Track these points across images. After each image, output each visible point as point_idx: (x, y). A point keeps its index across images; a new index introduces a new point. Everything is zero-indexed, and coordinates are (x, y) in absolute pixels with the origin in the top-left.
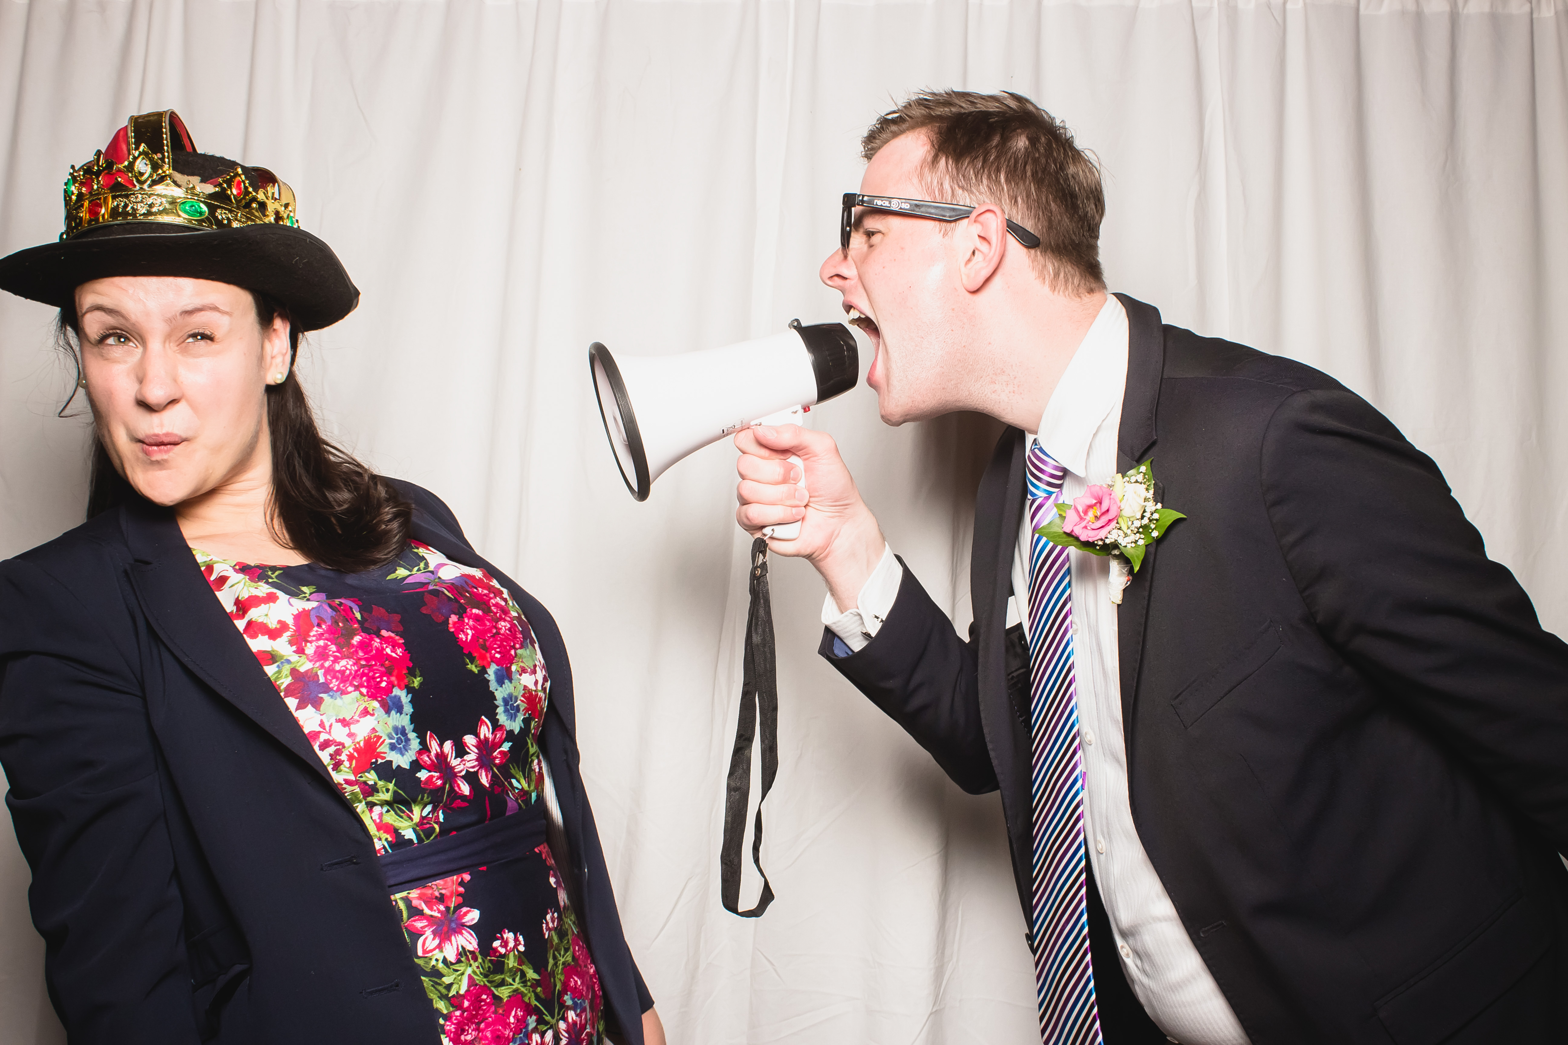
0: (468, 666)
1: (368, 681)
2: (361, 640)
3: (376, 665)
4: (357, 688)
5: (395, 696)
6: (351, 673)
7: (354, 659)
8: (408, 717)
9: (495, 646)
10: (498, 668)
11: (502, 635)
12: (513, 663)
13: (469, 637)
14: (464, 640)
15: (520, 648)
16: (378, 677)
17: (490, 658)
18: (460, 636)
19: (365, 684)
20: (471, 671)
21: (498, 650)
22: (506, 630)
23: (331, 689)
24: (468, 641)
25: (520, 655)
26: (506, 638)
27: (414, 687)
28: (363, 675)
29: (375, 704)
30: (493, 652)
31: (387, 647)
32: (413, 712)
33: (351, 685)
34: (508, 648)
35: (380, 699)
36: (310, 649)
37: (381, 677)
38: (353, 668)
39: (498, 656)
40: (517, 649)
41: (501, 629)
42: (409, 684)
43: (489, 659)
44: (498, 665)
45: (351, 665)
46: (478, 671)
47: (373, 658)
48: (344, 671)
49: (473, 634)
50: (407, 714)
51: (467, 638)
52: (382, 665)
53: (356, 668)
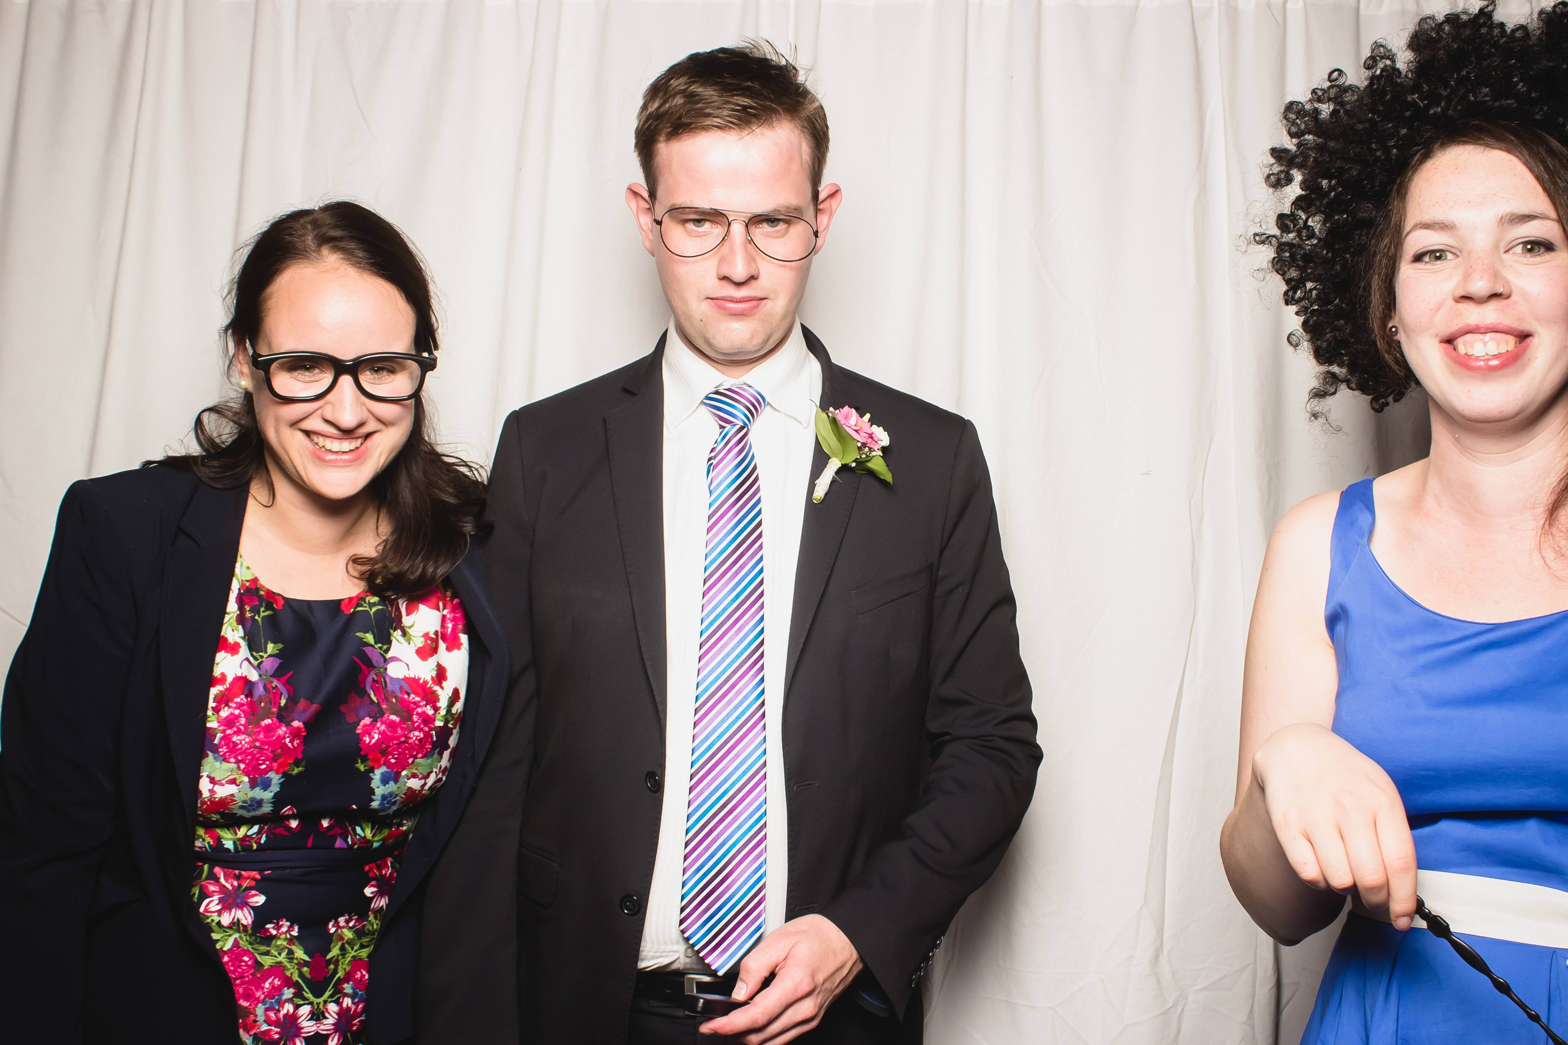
0: (357, 765)
1: (250, 760)
2: (269, 725)
3: (267, 750)
4: (238, 762)
5: (268, 778)
6: (241, 749)
7: (252, 738)
8: (272, 794)
9: (395, 752)
10: (387, 770)
11: (411, 743)
12: (405, 769)
13: (373, 741)
14: (367, 742)
15: (421, 758)
16: (261, 760)
17: (384, 761)
18: (364, 738)
19: (247, 762)
20: (358, 769)
21: (396, 756)
22: (416, 739)
23: (219, 752)
24: (371, 744)
25: (418, 763)
26: (412, 747)
27: (292, 774)
28: (251, 754)
29: (246, 779)
30: (390, 757)
31: (288, 737)
32: (278, 791)
33: (235, 757)
34: (408, 756)
35: (251, 776)
36: (225, 713)
37: (264, 761)
38: (246, 745)
39: (393, 761)
40: (417, 758)
41: (412, 738)
42: (288, 771)
43: (382, 762)
44: (388, 768)
45: (246, 743)
46: (365, 770)
47: (269, 743)
48: (238, 744)
49: (379, 738)
50: (271, 792)
51: (370, 742)
52: (272, 752)
53: (248, 746)
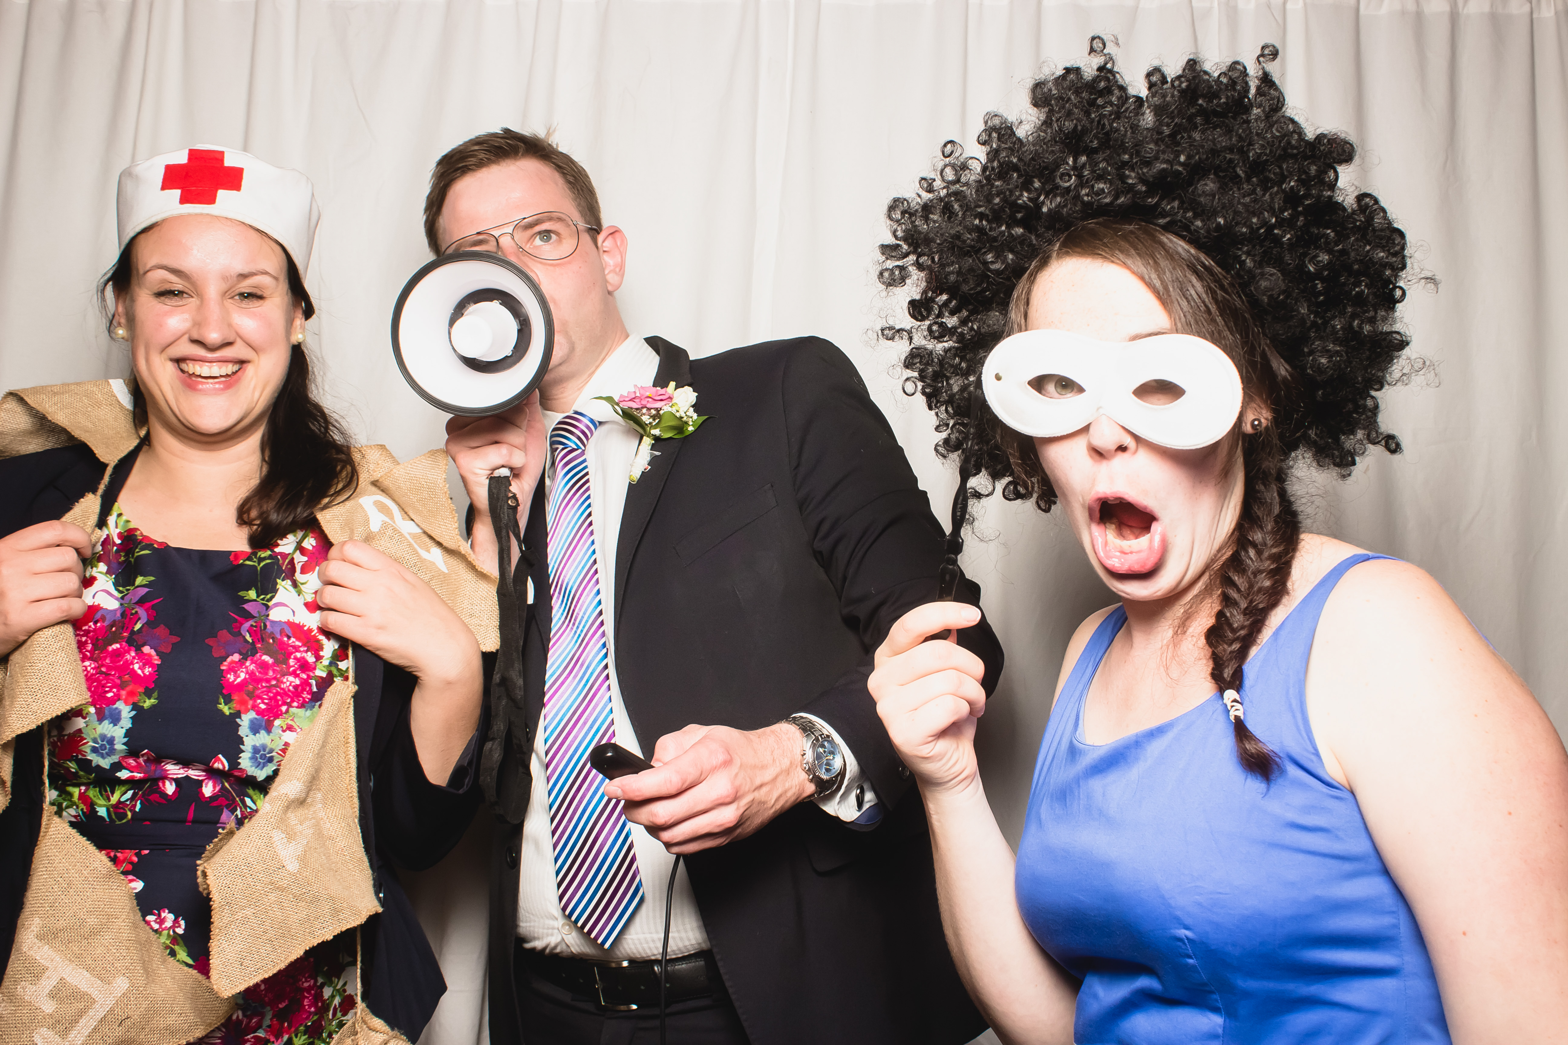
0: (220, 706)
1: (97, 687)
7: (98, 664)
12: (279, 718)
17: (252, 706)
19: (93, 689)
42: (139, 703)
50: (123, 728)
53: (94, 672)
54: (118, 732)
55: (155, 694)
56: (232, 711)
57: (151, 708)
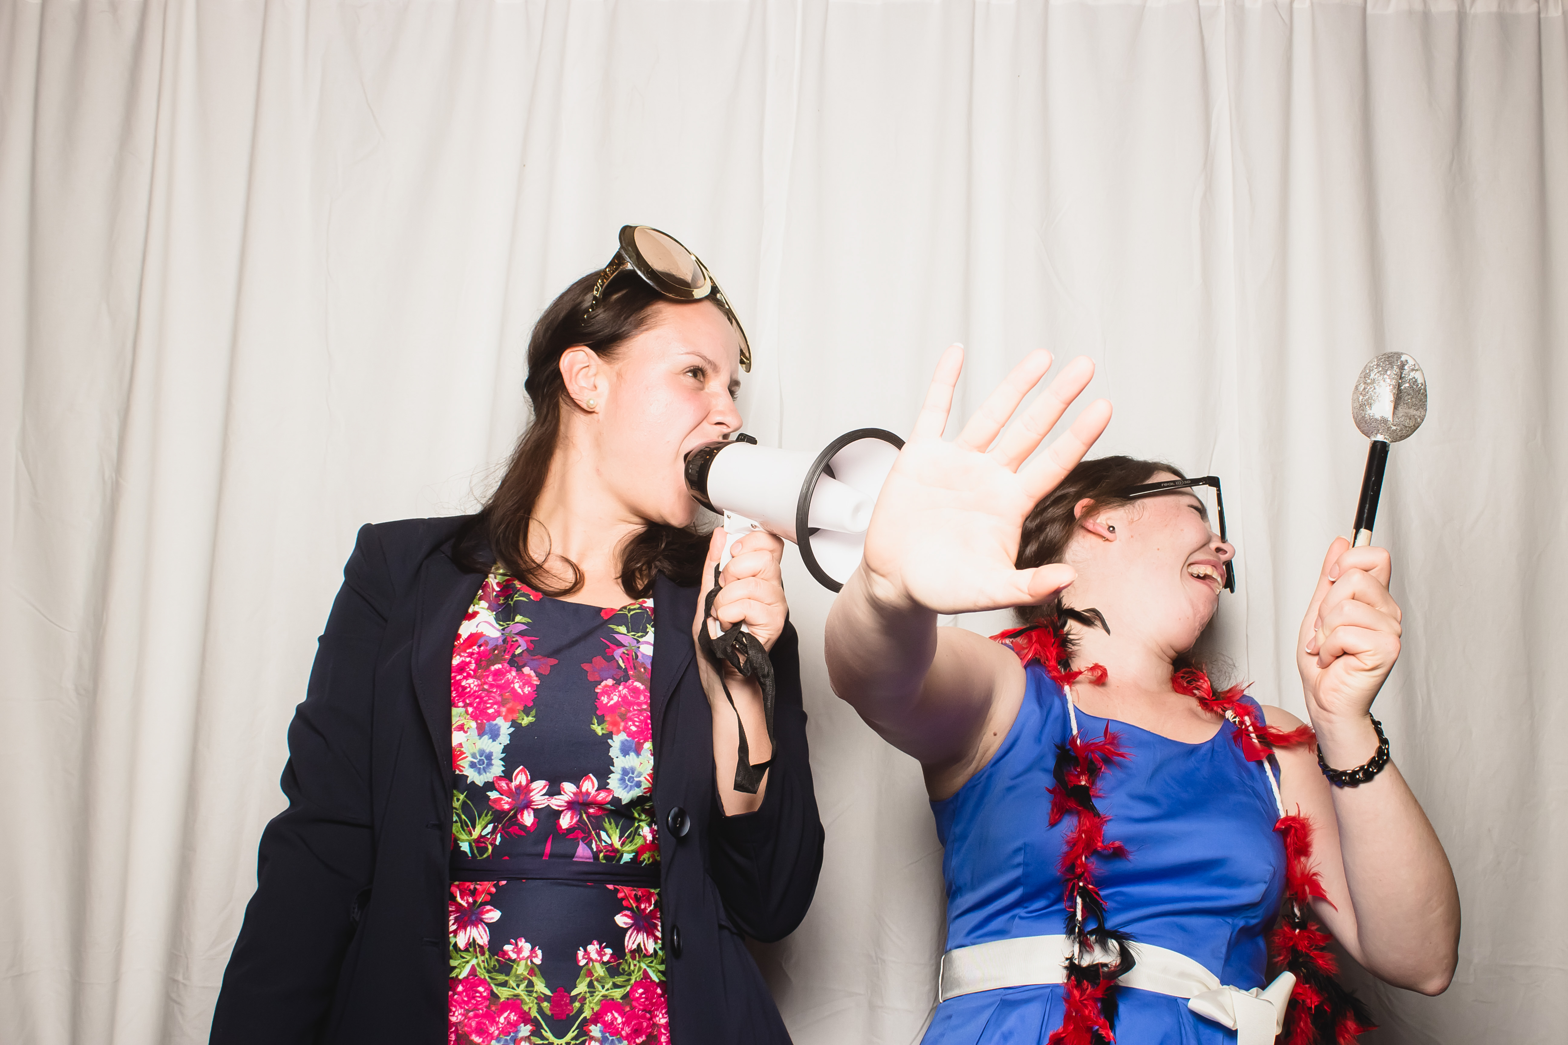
20: (595, 732)
36: (456, 661)
42: (518, 720)
45: (475, 686)
47: (498, 687)
49: (618, 701)
52: (502, 695)
54: (496, 748)
55: (533, 712)
56: (604, 732)
57: (528, 725)
